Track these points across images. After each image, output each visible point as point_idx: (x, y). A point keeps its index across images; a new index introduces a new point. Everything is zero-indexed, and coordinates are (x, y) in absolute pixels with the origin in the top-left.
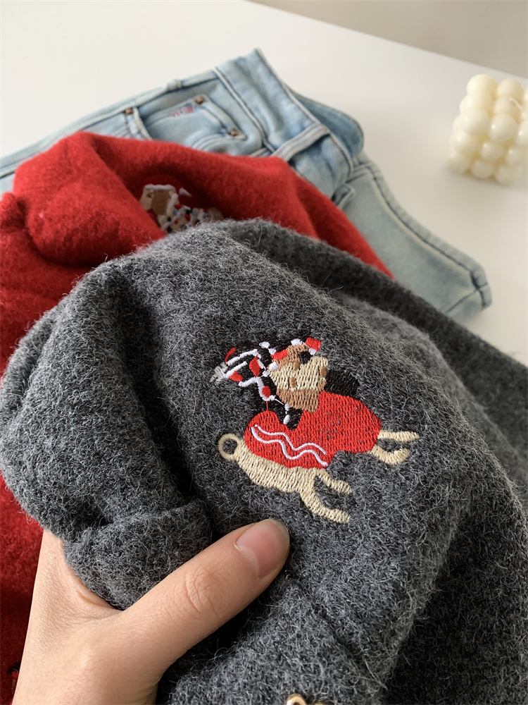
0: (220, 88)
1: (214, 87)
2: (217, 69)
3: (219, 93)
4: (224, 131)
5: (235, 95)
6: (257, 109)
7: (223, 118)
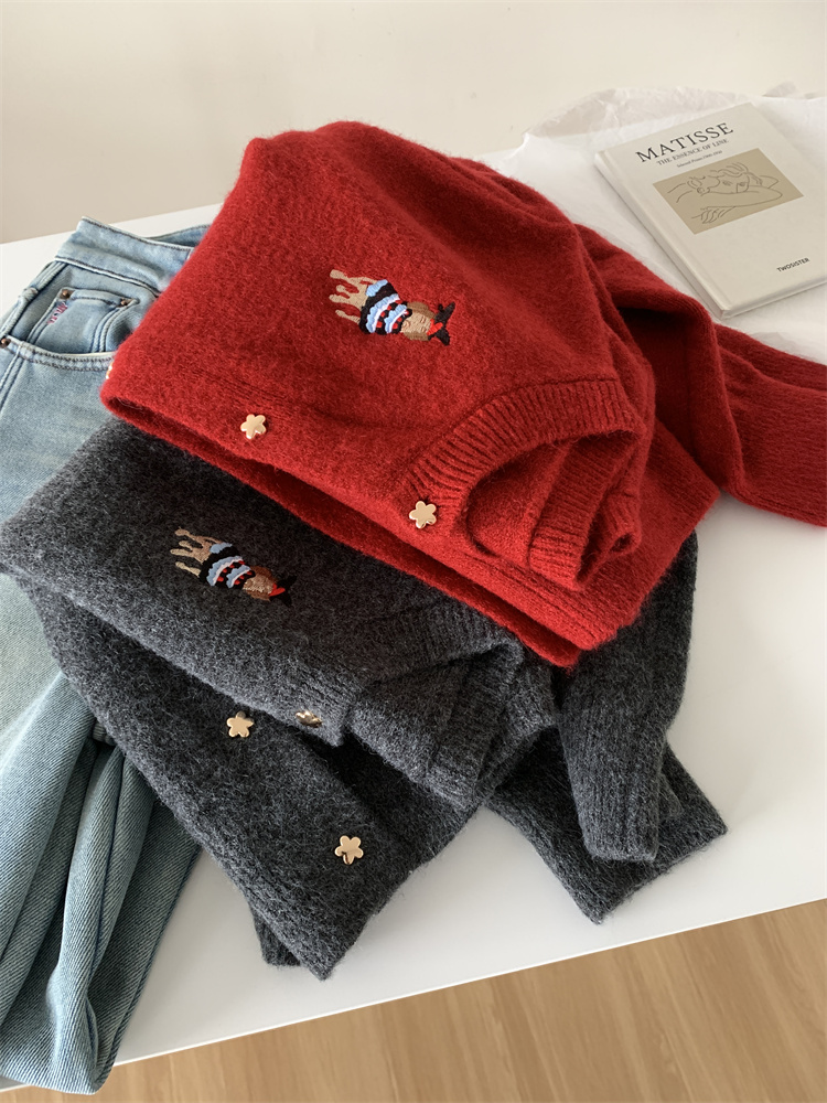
0: (76, 272)
1: (70, 275)
2: (57, 257)
3: (78, 277)
4: (112, 306)
5: (95, 270)
6: (127, 271)
7: (101, 295)
